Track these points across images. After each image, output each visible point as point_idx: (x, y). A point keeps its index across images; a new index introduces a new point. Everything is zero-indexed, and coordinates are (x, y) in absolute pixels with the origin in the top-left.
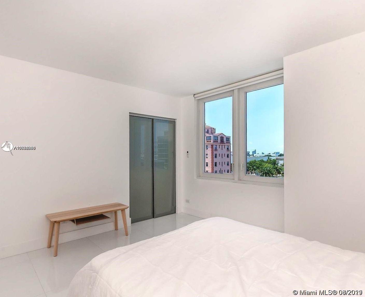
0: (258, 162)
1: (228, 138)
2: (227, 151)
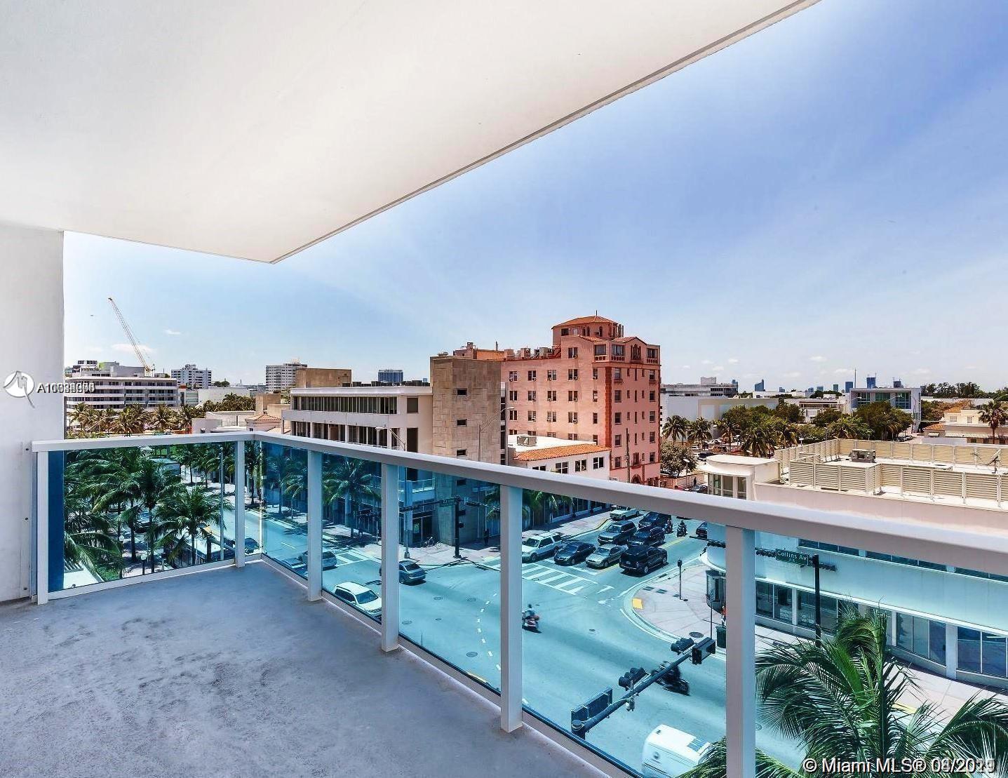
1: (653, 350)
2: (650, 383)
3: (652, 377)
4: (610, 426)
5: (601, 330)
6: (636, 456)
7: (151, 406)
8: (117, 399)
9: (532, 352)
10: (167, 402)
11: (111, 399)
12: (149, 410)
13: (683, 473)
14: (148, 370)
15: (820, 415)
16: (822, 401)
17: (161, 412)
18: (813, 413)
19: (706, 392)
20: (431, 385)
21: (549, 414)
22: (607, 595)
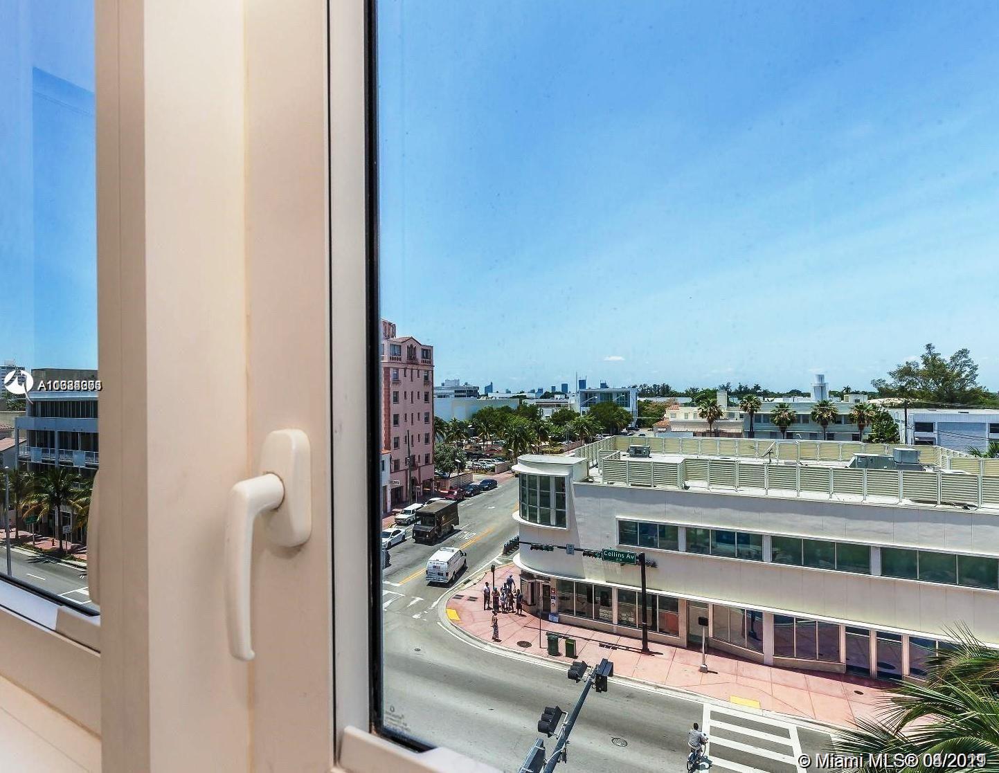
0: (498, 413)
1: (427, 350)
2: (424, 384)
3: (426, 378)
4: (389, 428)
6: (414, 457)
13: (454, 474)
15: (555, 415)
16: (555, 400)
18: (547, 413)
19: (451, 394)
22: (417, 607)
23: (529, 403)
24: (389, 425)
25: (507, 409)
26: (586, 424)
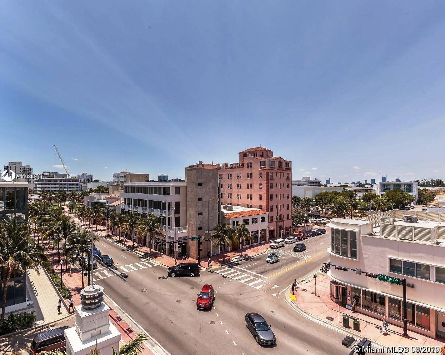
0: (330, 195)
1: (288, 163)
2: (287, 180)
3: (288, 177)
4: (268, 201)
5: (263, 154)
6: (281, 216)
7: (69, 190)
8: (57, 188)
9: (229, 165)
10: (75, 189)
11: (54, 188)
12: (69, 192)
13: (302, 225)
14: (69, 175)
15: (364, 196)
16: (365, 188)
17: (73, 193)
18: (360, 195)
19: (306, 184)
20: (186, 181)
21: (238, 195)
22: (276, 291)
23: (349, 189)
24: (268, 200)
25: (336, 193)
26: (382, 202)
